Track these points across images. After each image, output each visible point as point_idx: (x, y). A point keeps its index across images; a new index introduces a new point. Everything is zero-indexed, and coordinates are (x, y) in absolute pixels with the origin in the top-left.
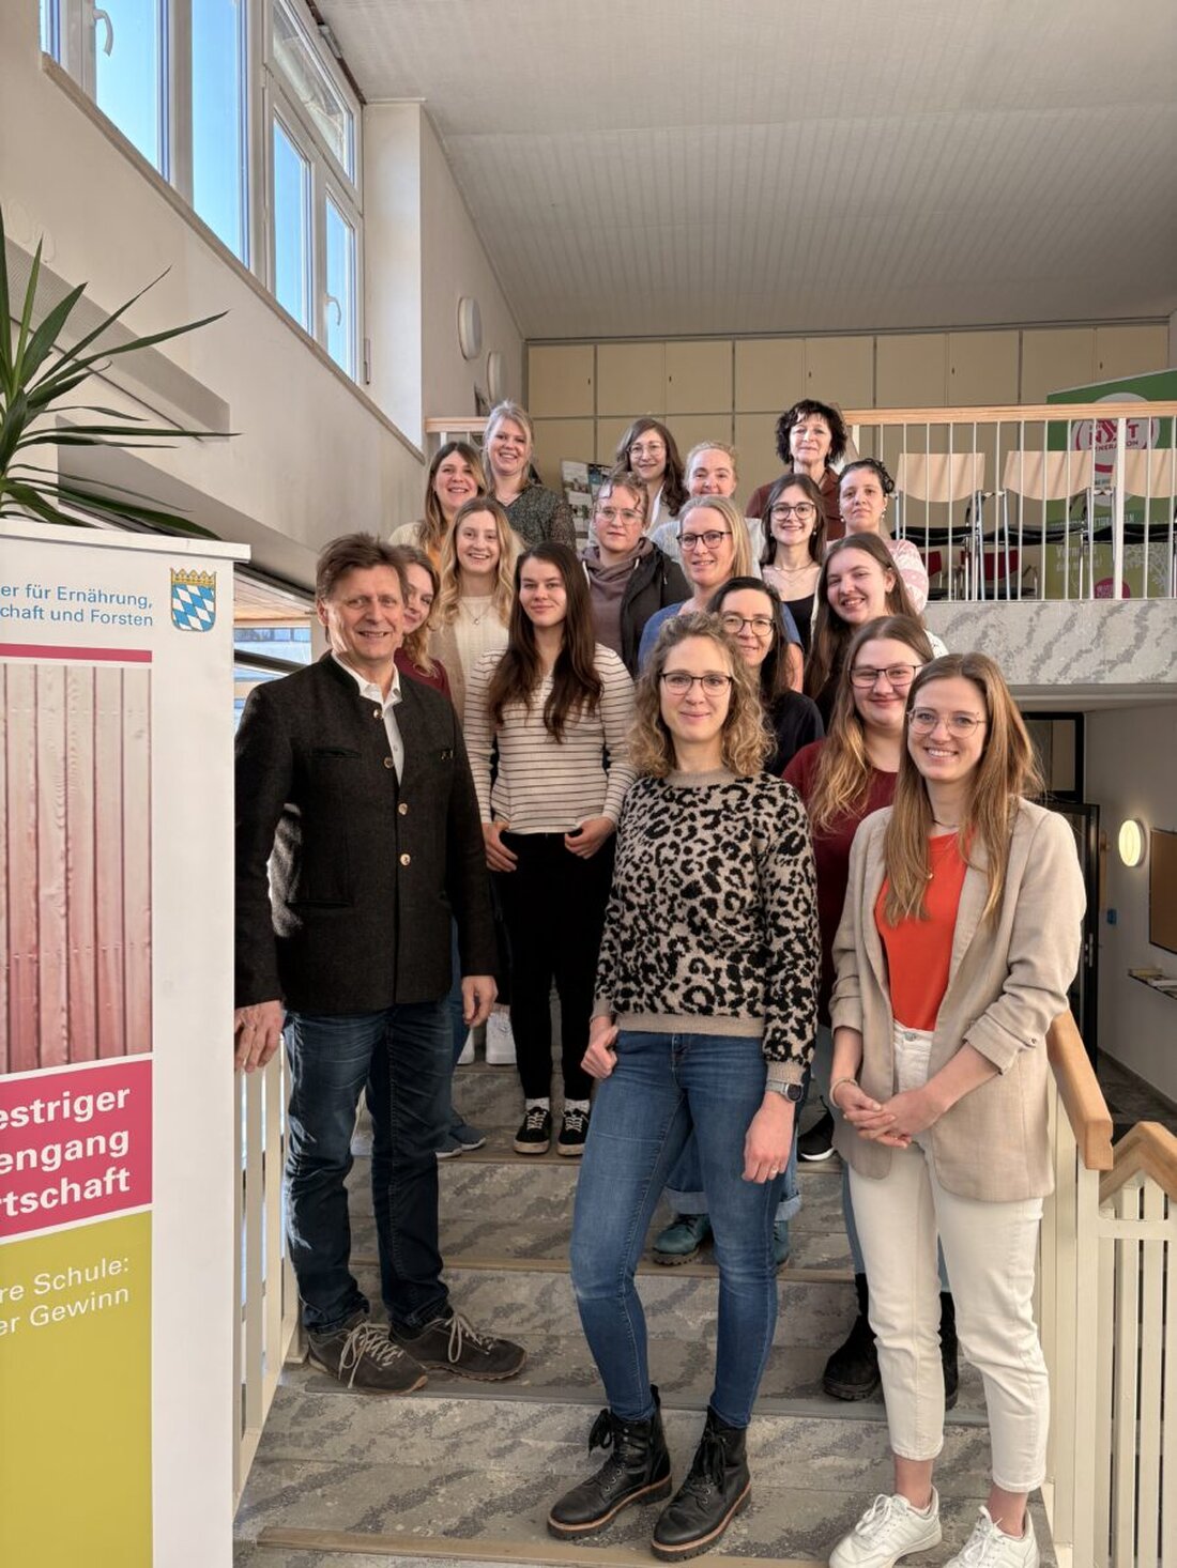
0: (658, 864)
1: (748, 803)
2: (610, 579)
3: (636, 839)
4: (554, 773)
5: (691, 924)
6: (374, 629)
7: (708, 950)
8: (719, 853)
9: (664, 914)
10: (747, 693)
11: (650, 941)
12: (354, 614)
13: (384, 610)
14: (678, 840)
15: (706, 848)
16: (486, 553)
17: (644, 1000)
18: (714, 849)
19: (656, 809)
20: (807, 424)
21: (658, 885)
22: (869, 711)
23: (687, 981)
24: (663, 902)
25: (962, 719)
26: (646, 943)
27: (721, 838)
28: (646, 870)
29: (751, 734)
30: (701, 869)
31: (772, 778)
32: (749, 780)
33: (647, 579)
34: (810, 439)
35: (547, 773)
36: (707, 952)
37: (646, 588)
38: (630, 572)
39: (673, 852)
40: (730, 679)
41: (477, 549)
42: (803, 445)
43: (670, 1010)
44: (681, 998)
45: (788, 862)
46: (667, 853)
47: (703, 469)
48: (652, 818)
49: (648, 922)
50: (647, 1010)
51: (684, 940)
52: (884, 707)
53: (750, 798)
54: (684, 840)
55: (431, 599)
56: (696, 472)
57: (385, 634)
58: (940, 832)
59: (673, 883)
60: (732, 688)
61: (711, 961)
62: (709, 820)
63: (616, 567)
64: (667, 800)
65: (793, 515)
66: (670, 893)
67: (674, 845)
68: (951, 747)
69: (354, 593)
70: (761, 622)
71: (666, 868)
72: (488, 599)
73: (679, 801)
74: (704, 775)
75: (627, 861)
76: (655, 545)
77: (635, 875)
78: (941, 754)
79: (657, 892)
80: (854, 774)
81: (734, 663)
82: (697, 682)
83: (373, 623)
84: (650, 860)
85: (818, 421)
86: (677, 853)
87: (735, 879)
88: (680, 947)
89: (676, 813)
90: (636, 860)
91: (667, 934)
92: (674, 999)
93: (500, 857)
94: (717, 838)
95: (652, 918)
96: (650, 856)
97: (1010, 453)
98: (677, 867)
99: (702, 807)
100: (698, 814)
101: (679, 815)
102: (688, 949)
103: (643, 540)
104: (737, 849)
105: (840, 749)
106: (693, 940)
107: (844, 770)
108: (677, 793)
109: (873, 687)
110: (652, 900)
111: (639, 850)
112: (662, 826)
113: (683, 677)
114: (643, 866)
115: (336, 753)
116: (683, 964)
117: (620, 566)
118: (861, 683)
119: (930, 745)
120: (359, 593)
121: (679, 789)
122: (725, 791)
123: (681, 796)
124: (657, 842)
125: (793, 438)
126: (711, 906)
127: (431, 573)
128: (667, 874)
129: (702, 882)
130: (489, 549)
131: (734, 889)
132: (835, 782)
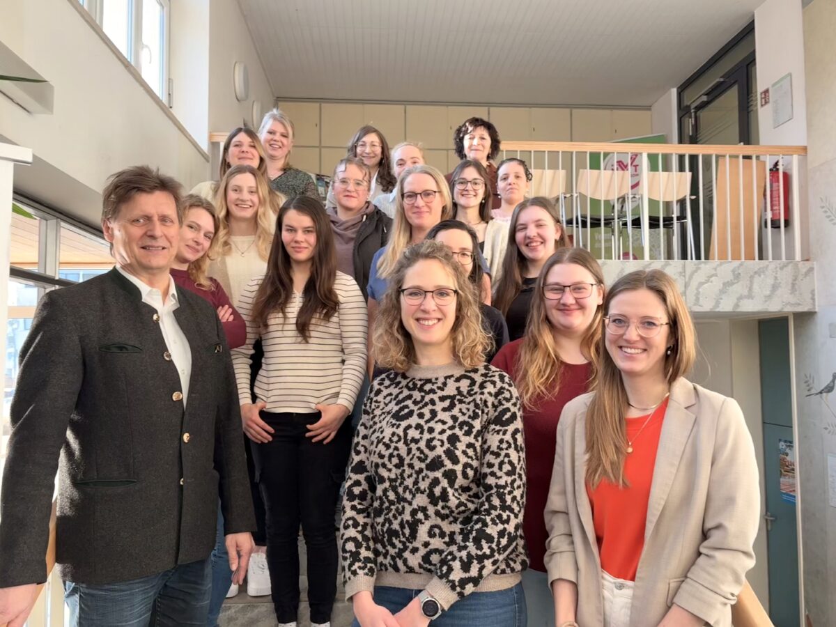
0: (406, 443)
1: (476, 388)
2: (346, 229)
3: (384, 423)
4: (306, 366)
5: (431, 495)
6: (154, 243)
7: (443, 517)
8: (457, 431)
9: (411, 487)
10: (469, 302)
11: (397, 510)
12: (137, 231)
13: (163, 227)
14: (422, 422)
15: (445, 427)
16: (250, 203)
17: (388, 561)
18: (452, 428)
19: (401, 397)
20: (474, 134)
21: (407, 461)
22: (557, 317)
23: (426, 544)
24: (410, 476)
25: (649, 323)
26: (393, 512)
27: (458, 418)
28: (396, 449)
29: (473, 335)
30: (442, 446)
31: (493, 368)
32: (476, 371)
33: (371, 229)
34: (476, 144)
35: (299, 366)
36: (443, 519)
37: (371, 234)
38: (360, 225)
39: (418, 432)
40: (455, 292)
41: (242, 201)
42: (473, 148)
43: (411, 570)
44: (420, 560)
45: (498, 432)
46: (413, 433)
47: (401, 160)
48: (397, 404)
49: (397, 493)
50: (390, 569)
51: (424, 510)
52: (568, 315)
53: (477, 384)
54: (427, 422)
55: (212, 236)
56: (397, 162)
57: (163, 248)
58: (634, 414)
59: (419, 458)
60: (458, 298)
61: (447, 527)
62: (447, 403)
63: (351, 220)
64: (409, 389)
65: (469, 186)
66: (417, 468)
67: (419, 427)
68: (641, 345)
69: (136, 213)
70: (464, 254)
71: (413, 446)
72: (252, 238)
73: (421, 390)
74: (440, 367)
75: (379, 442)
76: (376, 207)
77: (387, 453)
78: (633, 351)
79: (406, 467)
80: (547, 365)
81: (458, 279)
82: (429, 295)
83: (153, 237)
84: (399, 440)
85: (482, 131)
86: (422, 433)
87: (470, 452)
88: (420, 516)
89: (419, 399)
90: (386, 440)
91: (410, 504)
92: (414, 560)
93: (260, 431)
94: (454, 418)
95: (400, 490)
96: (398, 436)
97: (581, 170)
98: (422, 445)
99: (440, 393)
100: (437, 400)
101: (421, 401)
102: (427, 517)
103: (368, 203)
104: (471, 427)
105: (536, 345)
106: (431, 510)
107: (539, 360)
108: (419, 383)
109: (560, 299)
110: (402, 474)
111: (388, 432)
112: (406, 411)
113: (418, 292)
114: (393, 445)
115: (121, 348)
116: (423, 530)
117: (354, 220)
118: (550, 296)
119: (623, 344)
120: (141, 213)
121: (420, 380)
122: (458, 380)
123: (422, 385)
124: (404, 424)
125: (466, 143)
126: (450, 476)
127: (213, 216)
128: (414, 451)
129: (443, 456)
130: (252, 201)
131: (469, 461)
132: (533, 371)
